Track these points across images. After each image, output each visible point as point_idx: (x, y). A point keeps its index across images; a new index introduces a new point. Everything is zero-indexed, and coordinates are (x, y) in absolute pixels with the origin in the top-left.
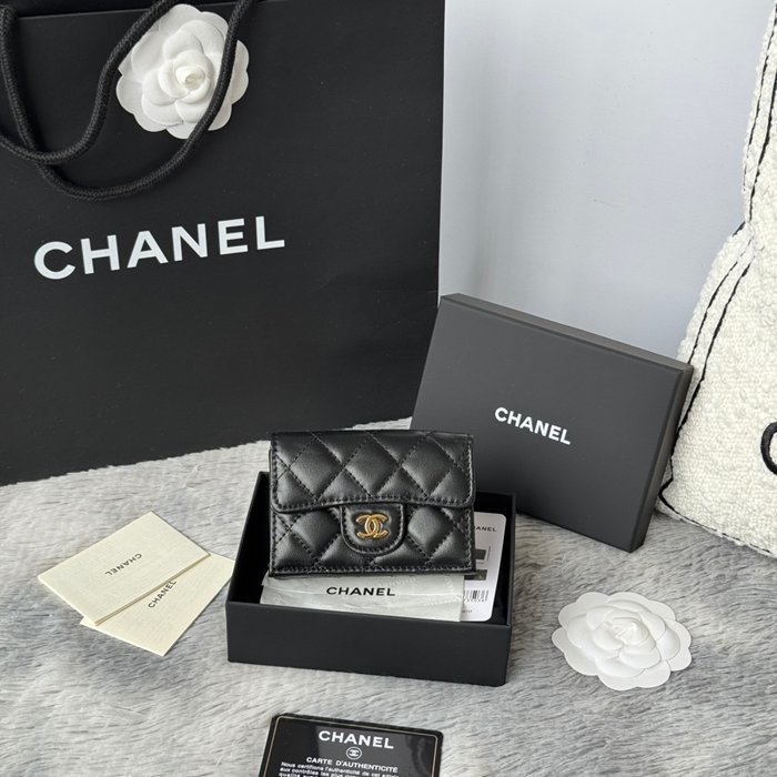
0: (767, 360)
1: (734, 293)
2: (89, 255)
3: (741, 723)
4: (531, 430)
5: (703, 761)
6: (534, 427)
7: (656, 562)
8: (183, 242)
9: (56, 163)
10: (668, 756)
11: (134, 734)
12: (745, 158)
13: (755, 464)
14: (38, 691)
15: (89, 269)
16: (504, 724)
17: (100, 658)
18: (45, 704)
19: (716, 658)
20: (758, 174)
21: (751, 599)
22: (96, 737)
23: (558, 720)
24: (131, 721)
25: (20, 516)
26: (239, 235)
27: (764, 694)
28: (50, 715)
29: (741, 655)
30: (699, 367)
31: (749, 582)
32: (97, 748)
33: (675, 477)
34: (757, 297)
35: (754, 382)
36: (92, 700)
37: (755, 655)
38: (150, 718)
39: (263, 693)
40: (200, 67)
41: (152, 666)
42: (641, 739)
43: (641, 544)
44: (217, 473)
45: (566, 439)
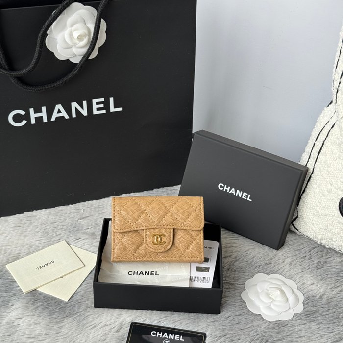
1: (327, 136)
2: (33, 116)
4: (234, 194)
6: (236, 193)
7: (290, 255)
8: (76, 109)
9: (18, 76)
11: (56, 338)
12: (334, 75)
13: (336, 214)
14: (12, 317)
15: (33, 122)
17: (40, 302)
18: (15, 324)
19: (318, 301)
20: (340, 83)
21: (333, 272)
22: (39, 339)
23: (246, 330)
24: (55, 332)
25: (3, 234)
26: (102, 106)
27: (339, 318)
28: (18, 329)
29: (328, 299)
30: (311, 168)
31: (332, 264)
33: (299, 216)
34: (338, 139)
35: (336, 177)
36: (37, 322)
37: (335, 299)
38: (63, 331)
39: (114, 318)
40: (84, 31)
41: (63, 306)
42: (284, 339)
43: (283, 246)
44: (92, 213)
45: (250, 199)
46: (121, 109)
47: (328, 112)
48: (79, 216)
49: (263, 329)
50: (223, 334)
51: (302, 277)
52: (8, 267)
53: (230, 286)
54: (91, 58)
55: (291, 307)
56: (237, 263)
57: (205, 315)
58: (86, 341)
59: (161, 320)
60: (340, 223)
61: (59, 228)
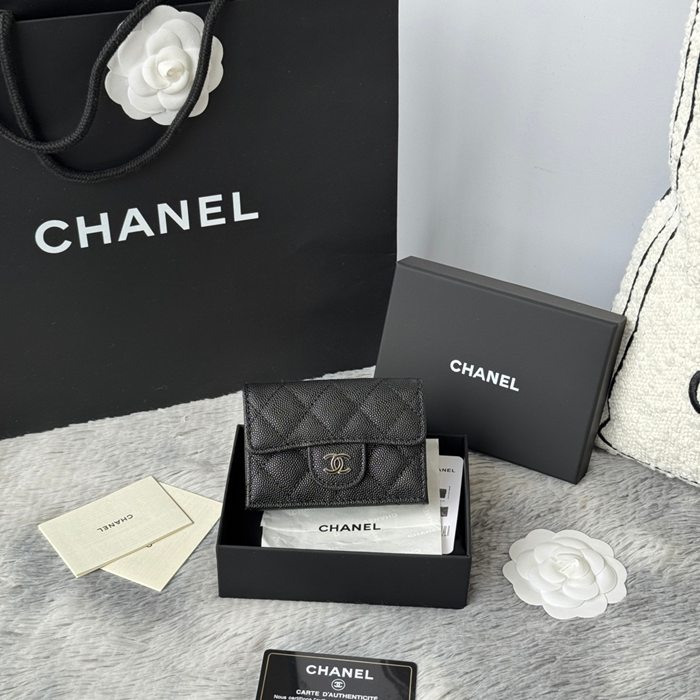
0: (693, 315)
1: (663, 254)
2: (84, 231)
3: (675, 638)
4: (483, 379)
5: (642, 673)
6: (486, 377)
7: (597, 494)
8: (168, 217)
9: (54, 152)
10: (612, 669)
11: (139, 661)
12: (671, 133)
13: (684, 407)
14: (52, 624)
15: (84, 243)
16: (466, 643)
17: (105, 593)
18: (58, 636)
19: (653, 580)
20: (683, 148)
21: (682, 524)
22: (104, 664)
23: (513, 639)
24: (136, 650)
25: (29, 466)
26: (218, 209)
27: (695, 611)
28: (63, 645)
29: (673, 577)
30: (632, 320)
31: (680, 509)
32: (106, 673)
33: (612, 417)
34: (684, 258)
35: (682, 334)
36: (101, 631)
37: (687, 575)
38: (152, 647)
39: (251, 621)
40: (180, 61)
41: (151, 599)
42: (586, 654)
43: (584, 475)
44: (204, 423)
45: (515, 386)
46: (255, 216)
47: (663, 209)
48: (177, 430)
51: (622, 534)
52: (41, 528)
54: (193, 114)
55: (602, 592)
56: (492, 512)
57: (430, 611)
58: (197, 665)
60: (692, 425)
61: (138, 454)
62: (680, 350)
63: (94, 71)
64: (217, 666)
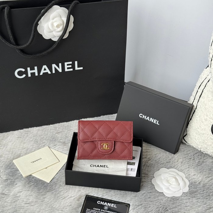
1: (205, 86)
2: (30, 72)
3: (203, 203)
4: (149, 120)
7: (182, 157)
8: (55, 68)
9: (21, 49)
11: (42, 204)
13: (209, 133)
14: (16, 191)
15: (29, 75)
17: (32, 183)
18: (18, 195)
19: (197, 185)
21: (207, 168)
22: (31, 205)
23: (154, 202)
24: (41, 201)
25: (11, 141)
26: (70, 66)
27: (210, 195)
28: (19, 198)
29: (204, 184)
30: (195, 105)
31: (207, 163)
32: (32, 208)
33: (188, 134)
34: (212, 89)
35: (210, 112)
36: (31, 194)
37: (208, 184)
38: (46, 200)
39: (76, 193)
40: (60, 22)
41: (46, 185)
42: (176, 207)
43: (178, 151)
44: (64, 130)
45: (158, 123)
46: (82, 68)
47: (206, 72)
48: (56, 132)
49: (164, 201)
50: (140, 204)
51: (188, 170)
52: (14, 161)
53: (145, 175)
54: (64, 38)
55: (181, 188)
56: (149, 162)
57: (130, 192)
58: (59, 206)
59: (103, 195)
60: (212, 139)
61: (44, 139)
62: (209, 116)
63: (34, 25)
64: (65, 207)
